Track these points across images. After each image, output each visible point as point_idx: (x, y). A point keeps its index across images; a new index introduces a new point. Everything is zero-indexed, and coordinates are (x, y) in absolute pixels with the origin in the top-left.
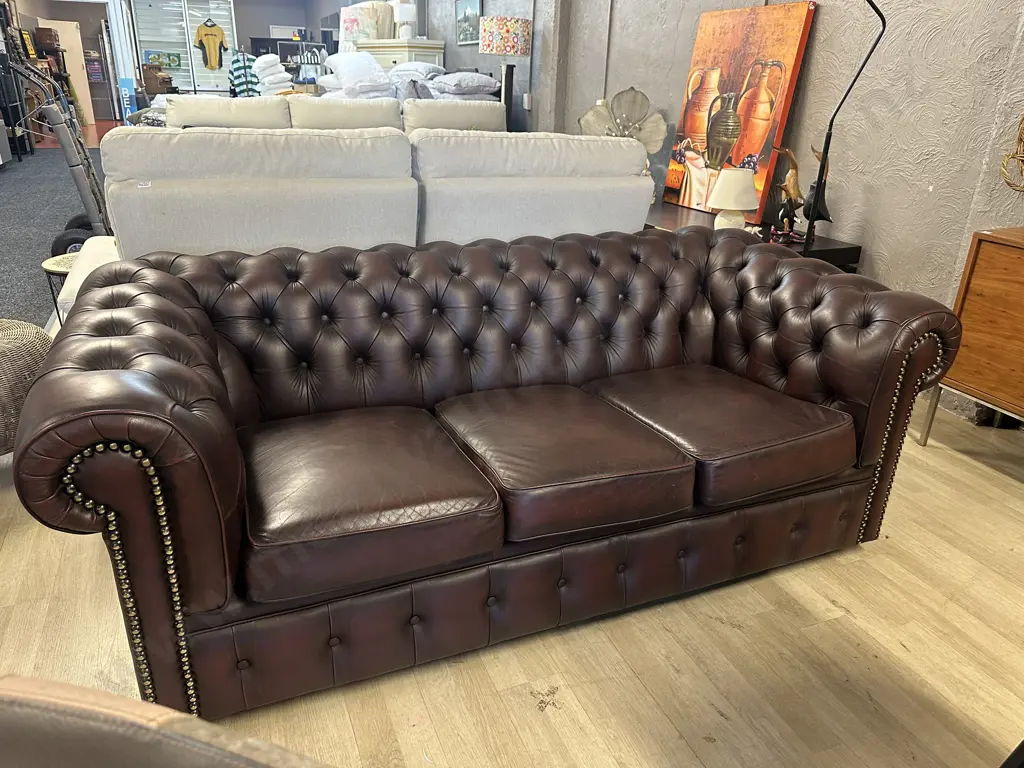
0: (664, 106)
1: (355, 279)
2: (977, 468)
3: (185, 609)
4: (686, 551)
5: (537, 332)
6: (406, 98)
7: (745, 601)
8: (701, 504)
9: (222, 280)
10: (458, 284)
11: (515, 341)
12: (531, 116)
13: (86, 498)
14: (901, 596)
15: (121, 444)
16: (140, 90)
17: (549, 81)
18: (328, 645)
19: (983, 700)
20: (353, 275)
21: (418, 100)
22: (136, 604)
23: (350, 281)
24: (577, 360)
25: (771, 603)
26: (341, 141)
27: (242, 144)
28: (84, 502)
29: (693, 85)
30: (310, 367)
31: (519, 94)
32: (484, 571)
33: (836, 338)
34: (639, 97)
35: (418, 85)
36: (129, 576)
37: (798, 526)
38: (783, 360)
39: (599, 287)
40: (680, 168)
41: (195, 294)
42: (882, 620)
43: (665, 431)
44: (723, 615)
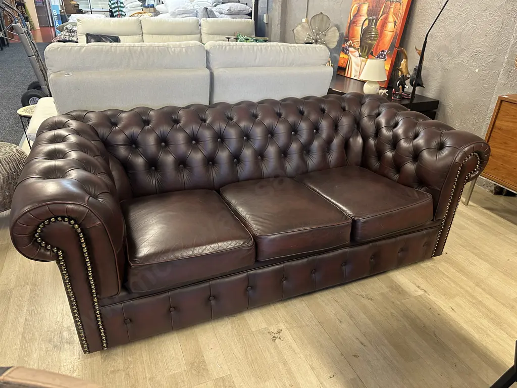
0: (338, 23)
1: (178, 124)
2: (492, 216)
3: (98, 296)
4: (346, 263)
5: (272, 150)
6: (203, 17)
7: (374, 286)
8: (354, 240)
9: (110, 125)
10: (231, 126)
11: (260, 155)
12: (268, 26)
13: (47, 244)
14: (452, 284)
15: (63, 218)
16: (62, 11)
17: (277, 8)
18: (169, 311)
19: (491, 337)
20: (177, 122)
21: (208, 19)
22: (74, 294)
23: (175, 125)
24: (292, 164)
25: (387, 287)
26: (169, 49)
27: (118, 52)
28: (46, 246)
29: (353, 12)
30: (156, 169)
31: (262, 15)
32: (245, 274)
33: (426, 155)
34: (325, 18)
35: (208, 10)
36: (70, 281)
37: (402, 250)
38: (397, 165)
39: (304, 126)
40: (345, 56)
41: (97, 134)
42: (442, 296)
43: (336, 203)
44: (364, 294)
